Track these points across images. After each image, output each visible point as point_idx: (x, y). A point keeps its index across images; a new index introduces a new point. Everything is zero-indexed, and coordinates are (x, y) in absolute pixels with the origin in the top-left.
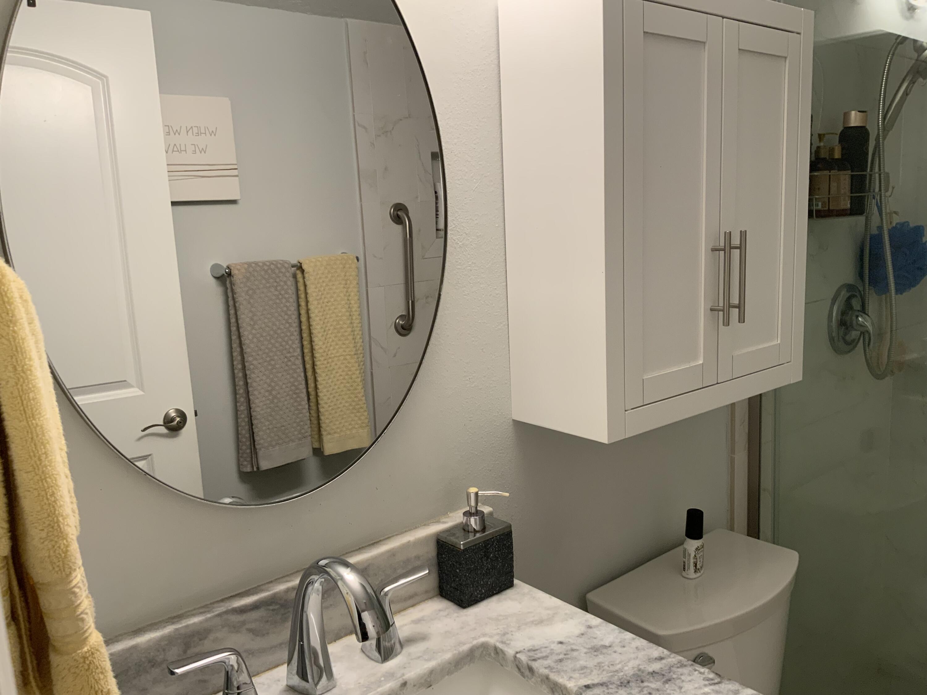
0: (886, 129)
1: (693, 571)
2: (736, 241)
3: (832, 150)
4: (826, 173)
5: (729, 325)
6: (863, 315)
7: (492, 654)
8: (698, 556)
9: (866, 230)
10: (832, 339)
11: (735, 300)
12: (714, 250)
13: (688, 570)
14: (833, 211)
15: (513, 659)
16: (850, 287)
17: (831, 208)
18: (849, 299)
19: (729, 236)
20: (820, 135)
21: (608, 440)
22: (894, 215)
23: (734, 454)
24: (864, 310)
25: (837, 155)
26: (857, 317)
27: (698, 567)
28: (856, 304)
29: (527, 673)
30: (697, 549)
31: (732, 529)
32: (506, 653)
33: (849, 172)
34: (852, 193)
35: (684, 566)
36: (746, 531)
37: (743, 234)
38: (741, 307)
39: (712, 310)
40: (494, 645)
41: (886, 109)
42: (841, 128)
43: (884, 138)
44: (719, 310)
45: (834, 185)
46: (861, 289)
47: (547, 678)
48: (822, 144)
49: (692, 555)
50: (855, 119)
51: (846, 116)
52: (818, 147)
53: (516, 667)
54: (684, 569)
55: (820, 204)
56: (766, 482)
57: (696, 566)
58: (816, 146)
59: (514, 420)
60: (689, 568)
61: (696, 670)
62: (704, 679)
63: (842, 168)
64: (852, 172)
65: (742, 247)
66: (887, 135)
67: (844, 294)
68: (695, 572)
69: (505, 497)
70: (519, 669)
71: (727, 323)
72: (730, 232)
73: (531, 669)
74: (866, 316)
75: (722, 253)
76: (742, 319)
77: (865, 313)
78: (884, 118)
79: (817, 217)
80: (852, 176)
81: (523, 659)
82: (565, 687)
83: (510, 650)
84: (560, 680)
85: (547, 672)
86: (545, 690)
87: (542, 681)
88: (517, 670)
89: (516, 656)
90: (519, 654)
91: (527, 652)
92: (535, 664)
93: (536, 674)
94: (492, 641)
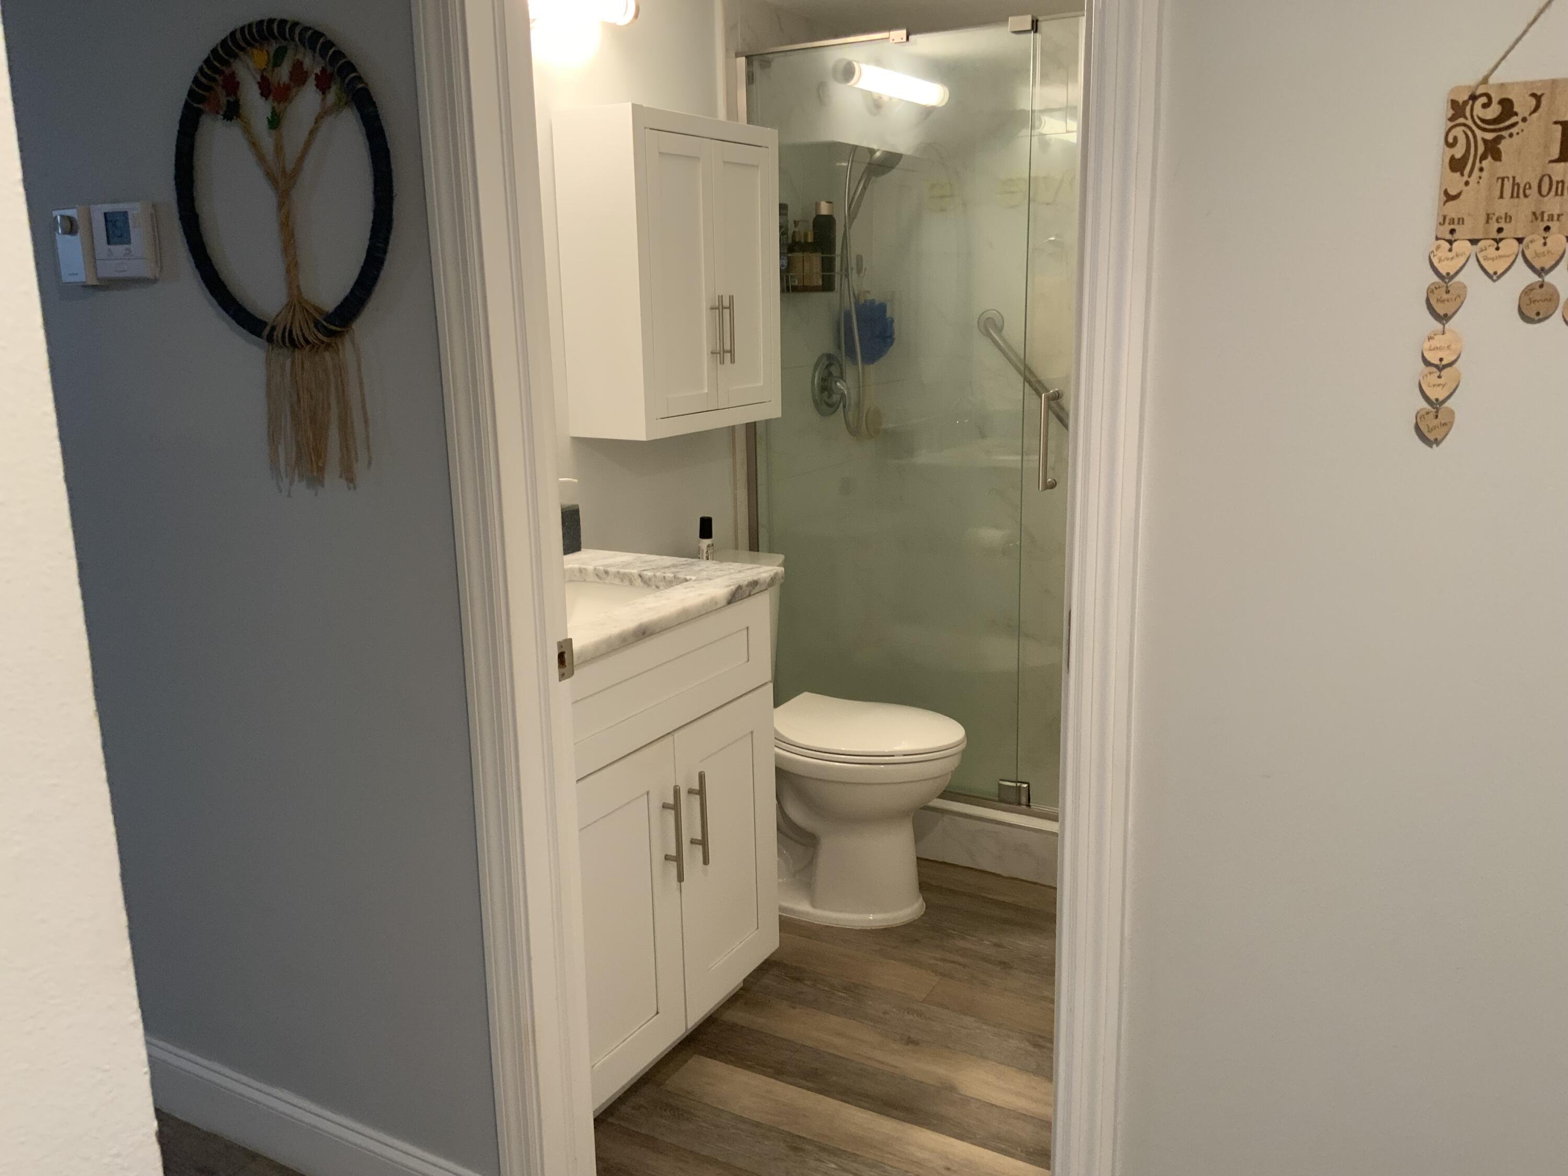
0: (852, 216)
2: (726, 303)
3: (806, 235)
4: (800, 254)
5: (724, 364)
6: (841, 381)
7: (578, 575)
8: (709, 552)
9: (841, 305)
10: (815, 401)
11: (727, 347)
12: (712, 308)
14: (806, 287)
15: (593, 571)
16: (829, 357)
17: (805, 284)
18: (828, 366)
19: (721, 298)
20: (795, 222)
21: (647, 437)
22: (867, 294)
23: (736, 490)
24: (842, 377)
25: (810, 240)
26: (836, 382)
28: (834, 370)
29: (604, 576)
30: (708, 546)
31: (737, 548)
32: (588, 569)
33: (819, 255)
34: (822, 272)
36: (748, 548)
37: (731, 298)
38: (731, 352)
39: (712, 353)
41: (850, 200)
42: (814, 216)
43: (850, 228)
44: (717, 353)
45: (807, 265)
46: (840, 359)
47: (618, 573)
48: (797, 230)
49: (705, 551)
50: (824, 210)
51: (817, 205)
52: (794, 232)
55: (797, 281)
56: (763, 519)
58: (792, 232)
59: (572, 437)
63: (815, 251)
64: (823, 253)
65: (731, 307)
66: (852, 222)
67: (825, 362)
69: (574, 483)
70: (598, 575)
71: (722, 362)
72: (722, 296)
73: (606, 572)
74: (843, 382)
75: (717, 311)
76: (733, 361)
77: (843, 380)
78: (849, 208)
79: (793, 291)
80: (822, 258)
81: (602, 568)
82: (631, 574)
83: (590, 568)
84: (627, 571)
85: (617, 570)
86: (617, 581)
87: (615, 576)
88: (596, 577)
89: (595, 569)
90: (597, 567)
91: (603, 566)
92: (609, 569)
93: (610, 573)
94: (577, 566)
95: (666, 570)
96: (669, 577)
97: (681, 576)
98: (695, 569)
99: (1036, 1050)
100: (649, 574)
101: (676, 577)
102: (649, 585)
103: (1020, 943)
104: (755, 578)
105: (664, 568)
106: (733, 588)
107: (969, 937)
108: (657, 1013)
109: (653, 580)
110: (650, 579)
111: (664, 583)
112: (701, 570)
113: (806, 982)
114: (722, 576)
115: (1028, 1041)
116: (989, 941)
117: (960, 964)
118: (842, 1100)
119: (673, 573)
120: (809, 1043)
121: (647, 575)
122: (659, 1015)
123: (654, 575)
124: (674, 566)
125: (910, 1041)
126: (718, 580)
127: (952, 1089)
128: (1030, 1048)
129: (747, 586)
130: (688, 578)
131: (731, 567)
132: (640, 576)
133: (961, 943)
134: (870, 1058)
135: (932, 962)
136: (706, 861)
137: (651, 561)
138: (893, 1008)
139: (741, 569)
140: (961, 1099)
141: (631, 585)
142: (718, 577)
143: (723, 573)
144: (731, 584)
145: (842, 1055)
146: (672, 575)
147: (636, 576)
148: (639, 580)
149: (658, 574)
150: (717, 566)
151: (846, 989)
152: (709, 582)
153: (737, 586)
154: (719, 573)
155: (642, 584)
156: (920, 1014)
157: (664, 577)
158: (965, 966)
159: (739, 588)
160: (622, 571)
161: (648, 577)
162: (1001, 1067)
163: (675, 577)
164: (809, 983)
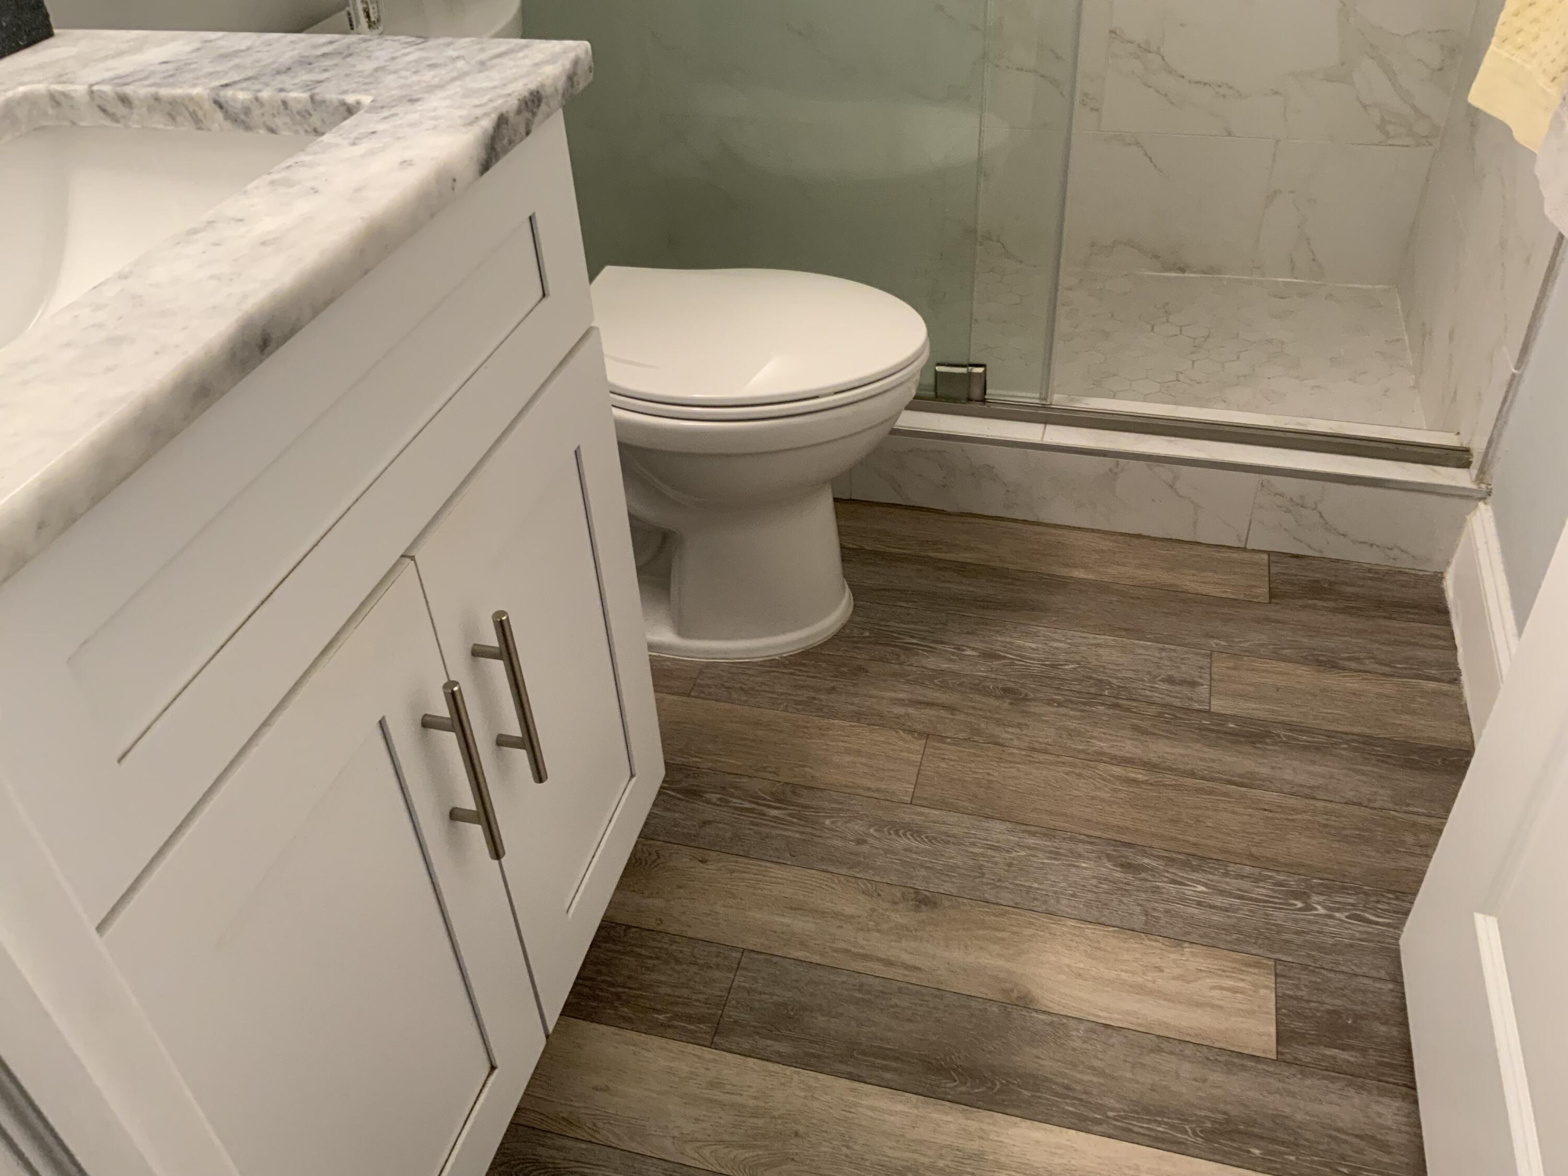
1: (366, 25)
7: (51, 111)
13: (357, 27)
15: (88, 98)
27: (373, 19)
29: (120, 110)
32: (74, 94)
35: (350, 20)
40: (49, 91)
47: (157, 98)
53: (97, 109)
54: (351, 25)
57: (368, 16)
60: (358, 22)
61: (386, 40)
62: (401, 44)
68: (370, 26)
70: (104, 111)
73: (124, 100)
81: (107, 88)
82: (191, 98)
83: (79, 89)
84: (178, 91)
85: (153, 90)
86: (159, 122)
87: (150, 110)
88: (102, 114)
89: (91, 93)
90: (95, 88)
91: (111, 80)
92: (128, 90)
93: (136, 102)
94: (41, 87)
95: (285, 80)
96: (297, 100)
97: (330, 93)
98: (360, 67)
99: (1130, 877)
100: (243, 96)
101: (317, 98)
102: (248, 128)
103: (1020, 642)
104: (533, 86)
105: (279, 73)
106: (487, 124)
107: (940, 646)
108: (493, 1068)
109: (256, 112)
110: (247, 111)
111: (288, 120)
112: (377, 70)
113: (708, 796)
114: (440, 87)
115: (1109, 857)
116: (973, 649)
117: (943, 706)
118: (852, 1077)
119: (307, 87)
120: (752, 942)
121: (235, 99)
122: (496, 1072)
123: (257, 99)
124: (305, 62)
125: (923, 901)
126: (436, 102)
127: (1025, 1002)
128: (1118, 875)
129: (519, 112)
130: (351, 99)
131: (451, 53)
132: (219, 104)
133: (931, 662)
134: (865, 957)
135: (899, 710)
136: (540, 775)
137: (236, 53)
138: (870, 826)
139: (483, 56)
140: (1051, 1024)
141: (199, 129)
142: (432, 89)
143: (443, 73)
144: (479, 112)
145: (816, 959)
146: (305, 96)
147: (208, 105)
148: (219, 115)
149: (265, 95)
150: (415, 54)
151: (780, 800)
152: (413, 114)
153: (494, 116)
154: (428, 76)
155: (227, 125)
156: (917, 832)
157: (285, 103)
158: (952, 709)
159: (502, 121)
160: (164, 92)
161: (239, 106)
162: (1090, 931)
163: (312, 98)
164: (714, 797)
